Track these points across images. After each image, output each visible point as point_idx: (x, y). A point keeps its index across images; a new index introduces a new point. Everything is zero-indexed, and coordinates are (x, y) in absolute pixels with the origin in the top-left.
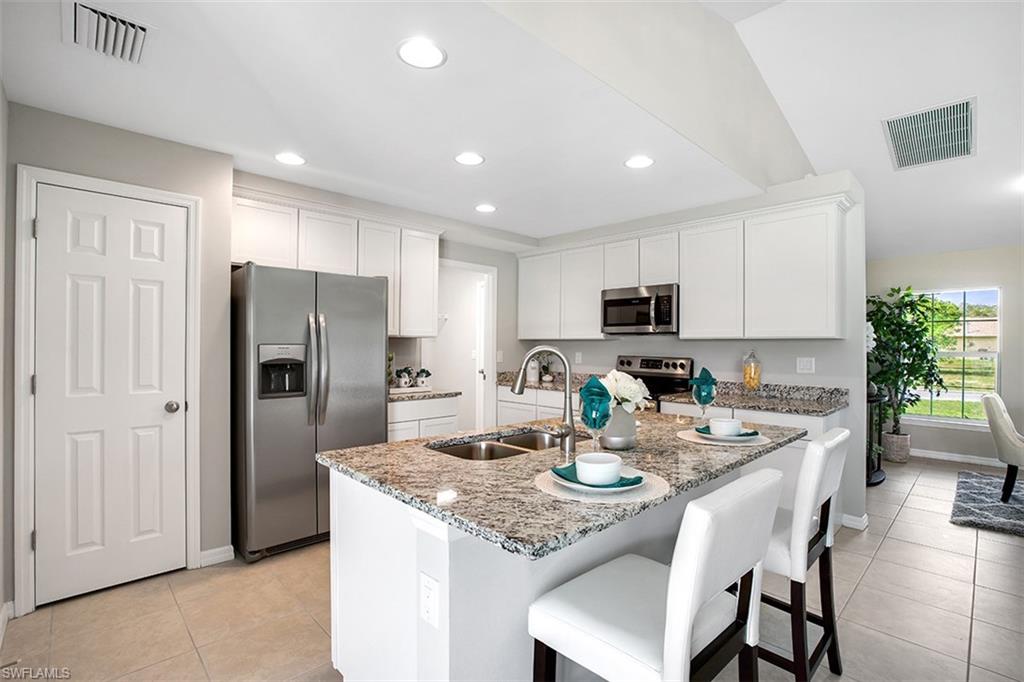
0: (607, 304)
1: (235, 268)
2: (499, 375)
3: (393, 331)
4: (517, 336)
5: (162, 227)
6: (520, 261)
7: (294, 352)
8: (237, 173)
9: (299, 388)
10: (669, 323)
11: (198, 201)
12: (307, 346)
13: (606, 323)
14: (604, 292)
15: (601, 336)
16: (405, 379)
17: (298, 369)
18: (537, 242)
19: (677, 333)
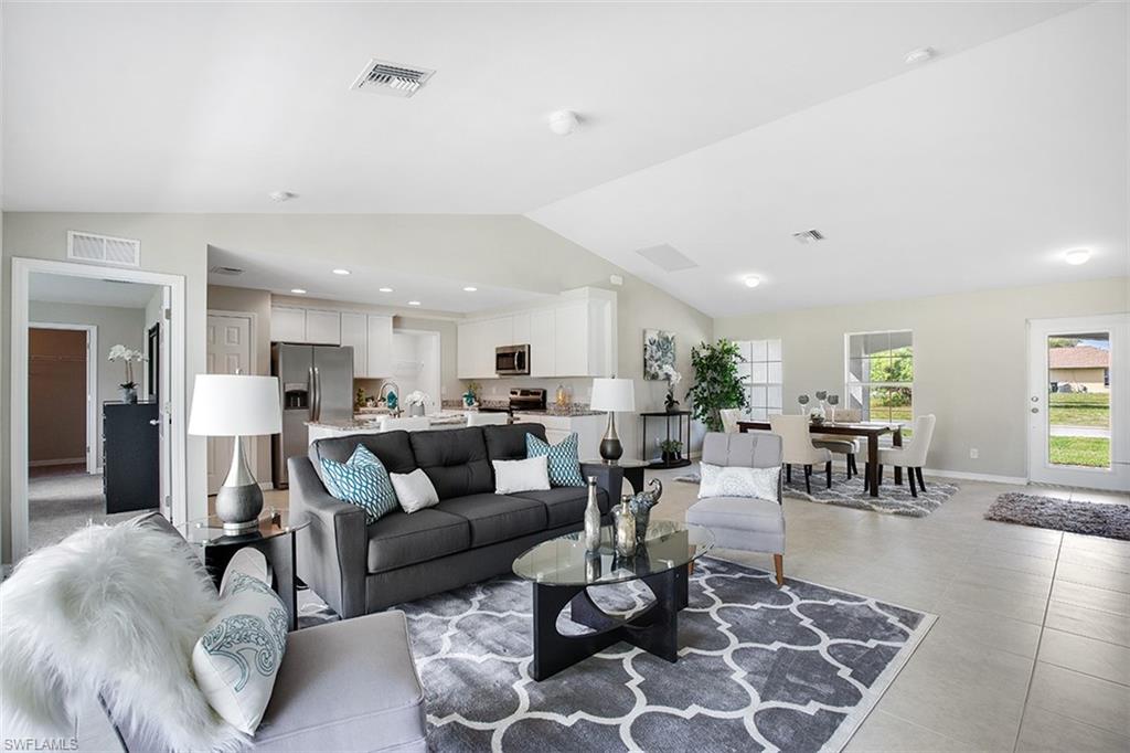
0: (499, 356)
1: (273, 344)
2: (443, 402)
3: (357, 375)
4: (456, 375)
5: (239, 329)
6: (459, 328)
7: (302, 387)
8: (273, 295)
9: (305, 404)
10: (524, 368)
11: (255, 315)
12: (309, 384)
13: (498, 368)
14: (497, 349)
15: (497, 376)
16: (370, 403)
17: (304, 395)
18: (463, 315)
19: (529, 374)
